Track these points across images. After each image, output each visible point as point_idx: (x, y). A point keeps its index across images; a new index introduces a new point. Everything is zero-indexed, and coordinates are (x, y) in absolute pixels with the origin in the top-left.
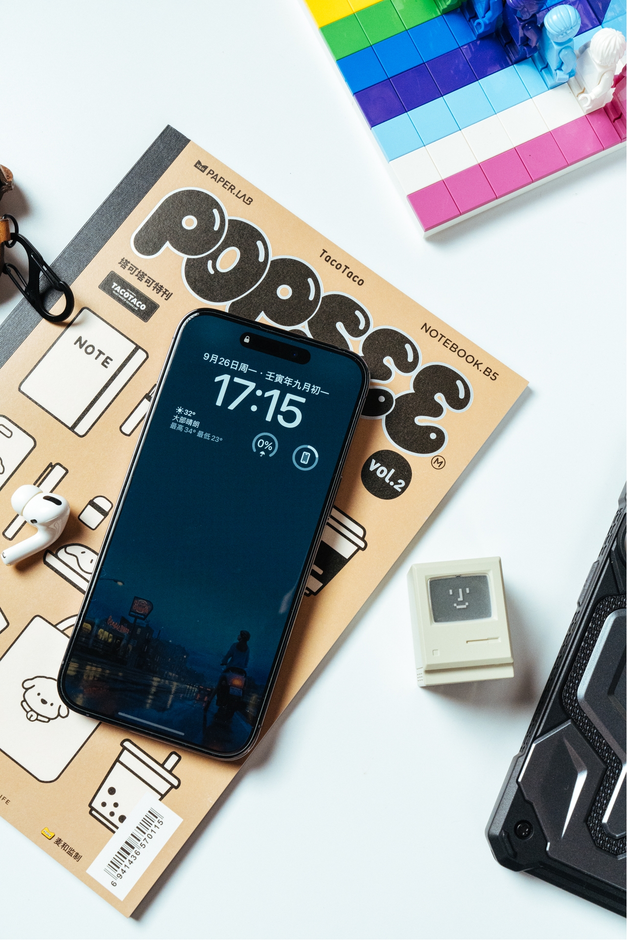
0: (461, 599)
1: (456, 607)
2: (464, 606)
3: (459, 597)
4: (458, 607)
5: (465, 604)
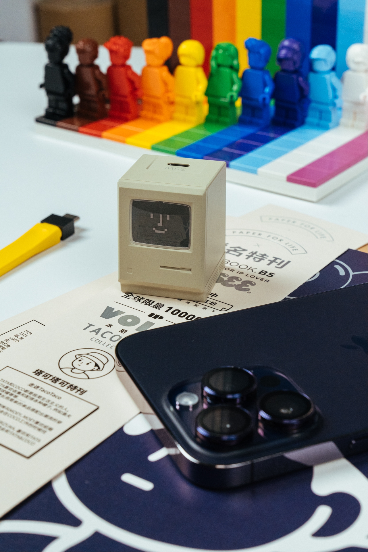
0: (160, 224)
1: (155, 231)
2: (163, 232)
3: (159, 223)
4: (157, 231)
5: (164, 230)
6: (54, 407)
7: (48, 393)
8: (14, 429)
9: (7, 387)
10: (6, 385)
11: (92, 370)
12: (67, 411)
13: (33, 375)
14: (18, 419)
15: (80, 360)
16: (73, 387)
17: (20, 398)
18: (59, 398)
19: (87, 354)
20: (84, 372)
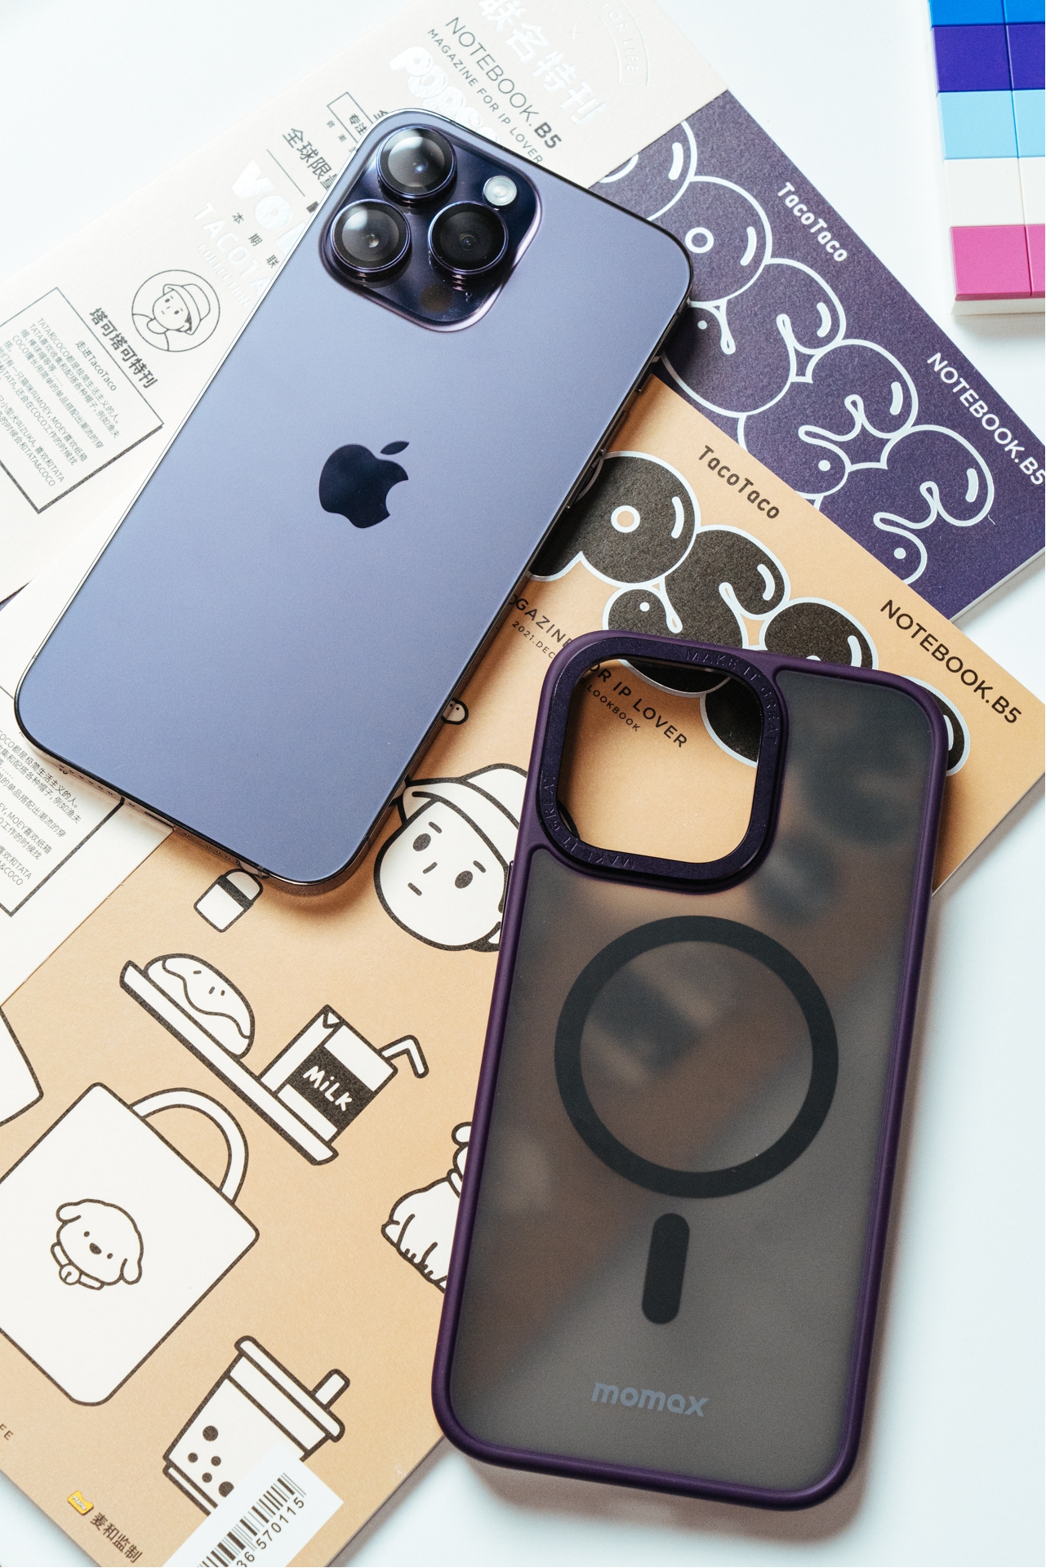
6: (100, 408)
7: (100, 371)
8: (33, 442)
9: (44, 342)
10: (45, 336)
11: (179, 330)
12: (117, 422)
13: (89, 319)
14: (43, 423)
15: (167, 301)
16: (140, 367)
17: (58, 375)
18: (113, 388)
19: (182, 286)
20: (164, 333)
